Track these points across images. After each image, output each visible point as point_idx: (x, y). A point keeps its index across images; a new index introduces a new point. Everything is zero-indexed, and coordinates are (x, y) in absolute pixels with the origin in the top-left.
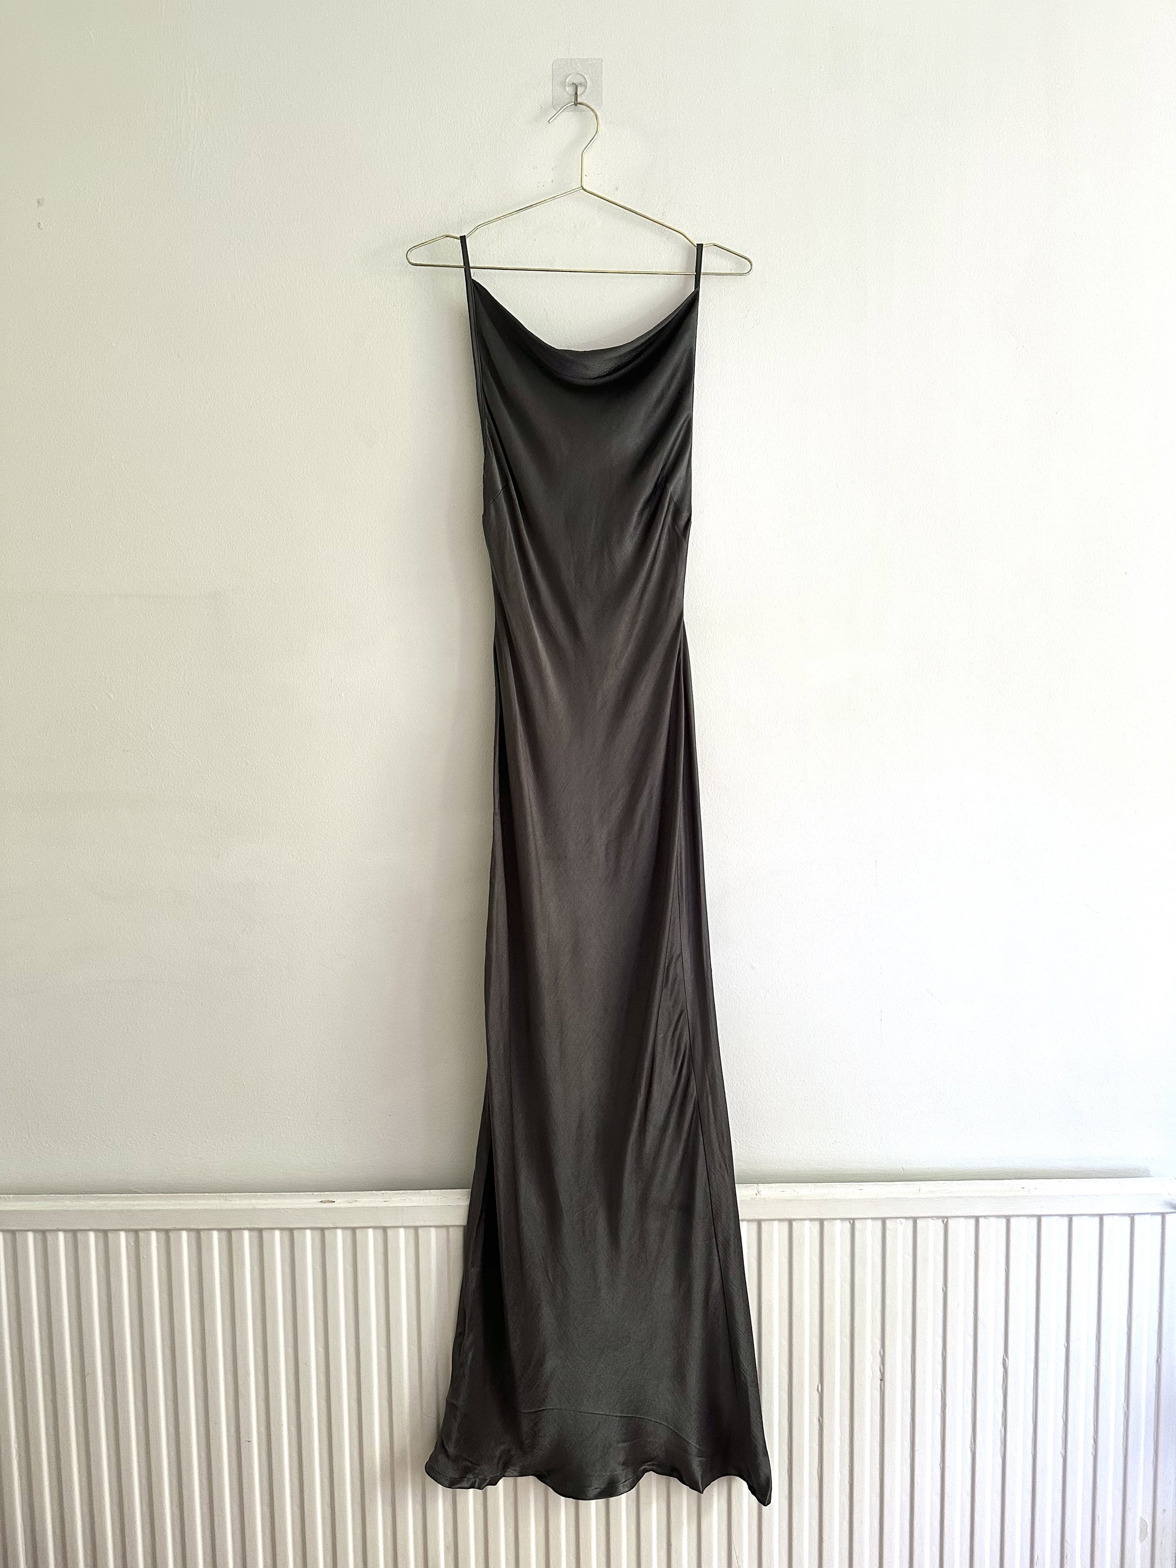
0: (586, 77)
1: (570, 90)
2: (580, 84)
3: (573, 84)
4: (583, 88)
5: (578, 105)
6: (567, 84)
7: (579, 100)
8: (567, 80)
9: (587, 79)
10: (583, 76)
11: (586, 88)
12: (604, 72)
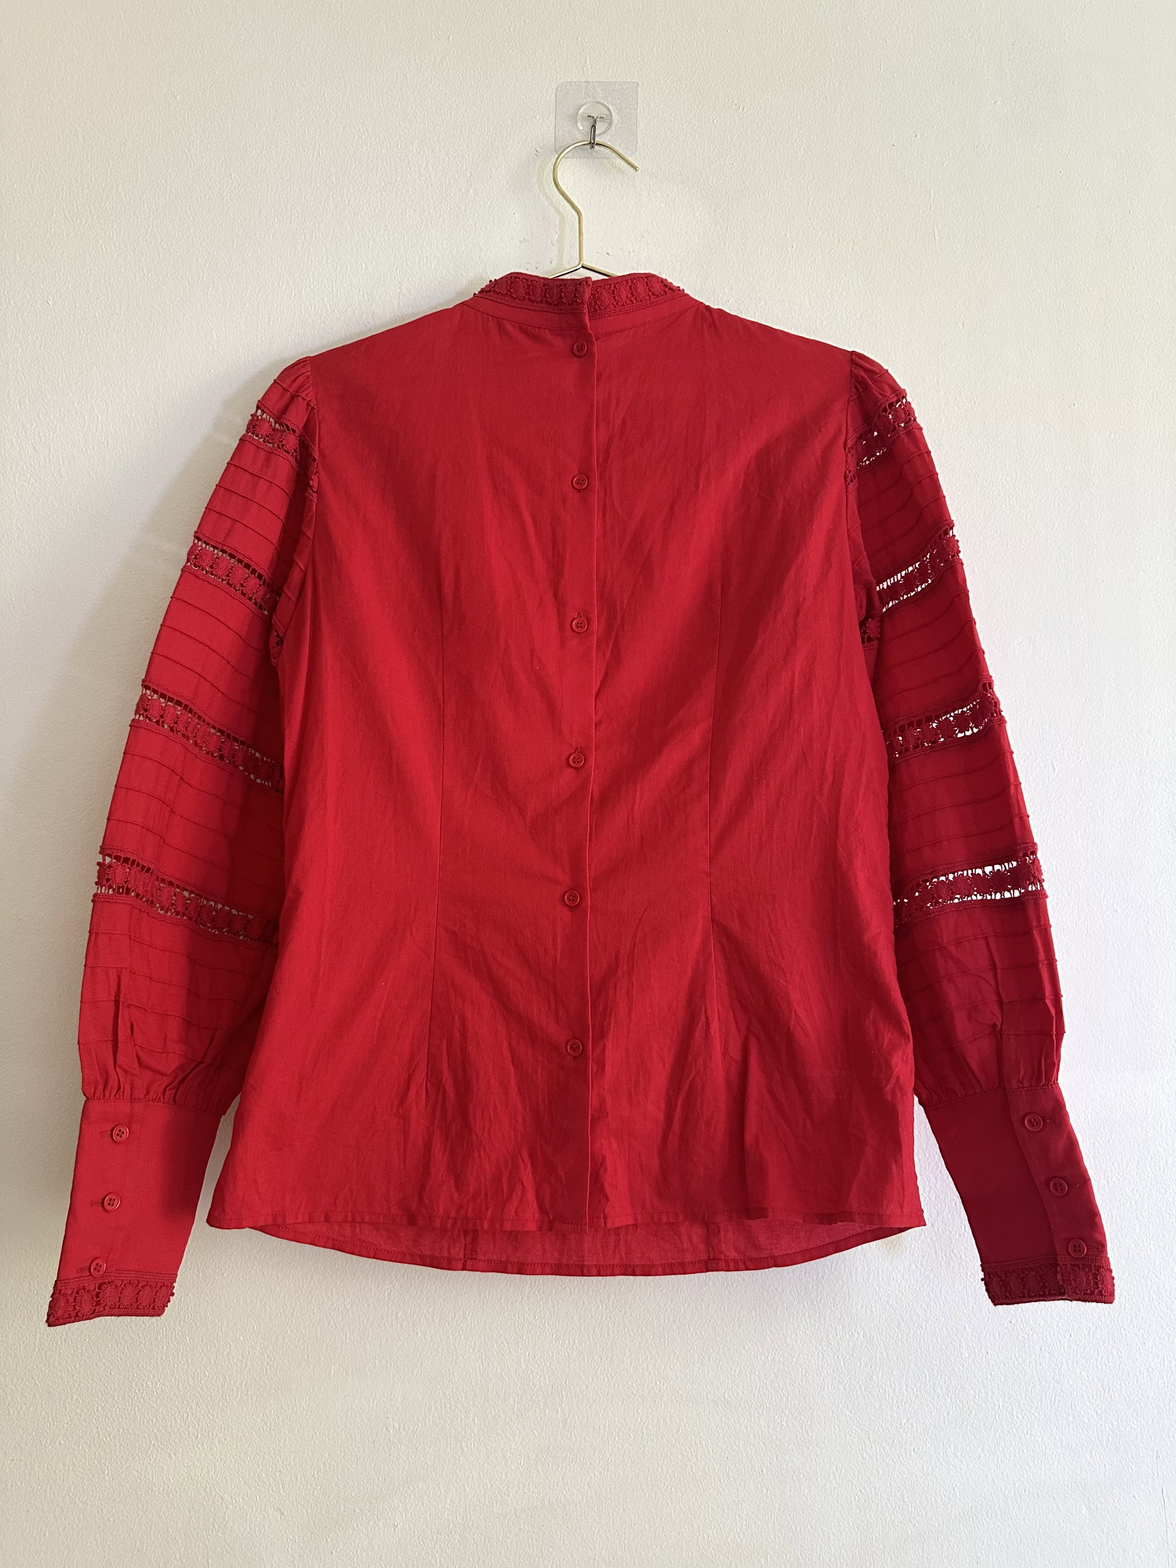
0: (610, 108)
1: (583, 127)
2: (601, 118)
3: (589, 116)
4: (607, 124)
5: (596, 147)
6: (579, 116)
7: (597, 140)
8: (581, 111)
9: (612, 112)
10: (606, 107)
11: (610, 124)
12: (640, 101)
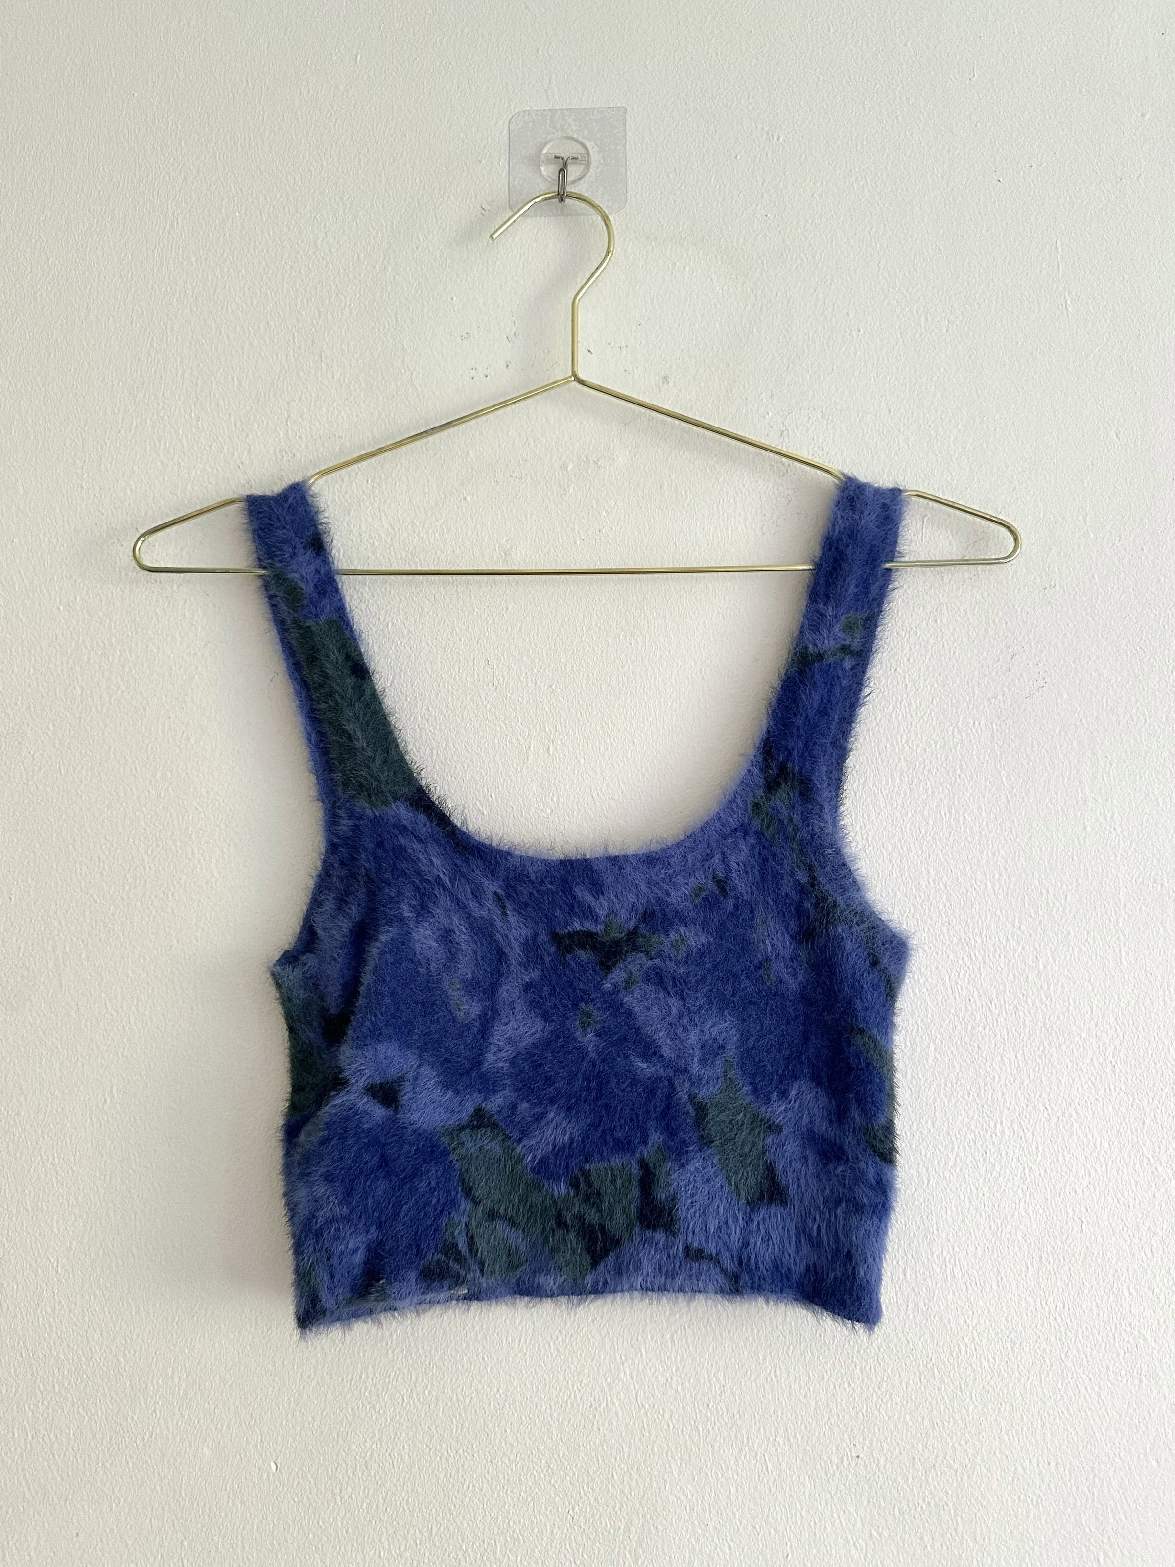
0: (589, 144)
1: (549, 171)
2: (574, 158)
3: (556, 157)
4: (582, 167)
5: (567, 200)
6: (543, 157)
7: (569, 189)
8: (545, 151)
9: (590, 149)
10: (581, 143)
11: (588, 166)
12: (629, 133)
